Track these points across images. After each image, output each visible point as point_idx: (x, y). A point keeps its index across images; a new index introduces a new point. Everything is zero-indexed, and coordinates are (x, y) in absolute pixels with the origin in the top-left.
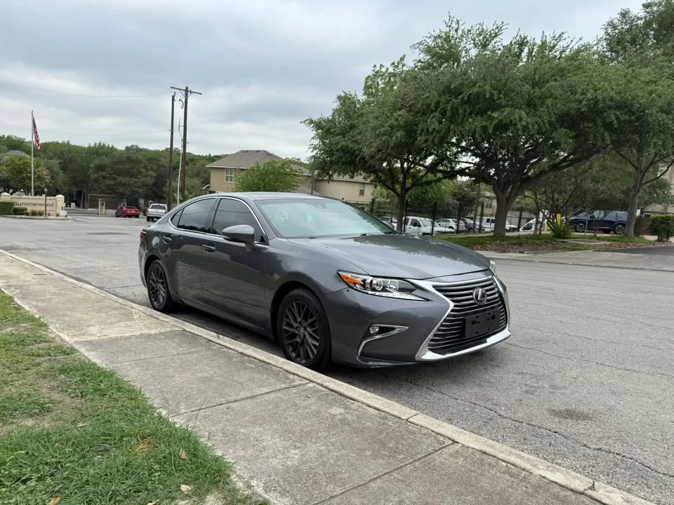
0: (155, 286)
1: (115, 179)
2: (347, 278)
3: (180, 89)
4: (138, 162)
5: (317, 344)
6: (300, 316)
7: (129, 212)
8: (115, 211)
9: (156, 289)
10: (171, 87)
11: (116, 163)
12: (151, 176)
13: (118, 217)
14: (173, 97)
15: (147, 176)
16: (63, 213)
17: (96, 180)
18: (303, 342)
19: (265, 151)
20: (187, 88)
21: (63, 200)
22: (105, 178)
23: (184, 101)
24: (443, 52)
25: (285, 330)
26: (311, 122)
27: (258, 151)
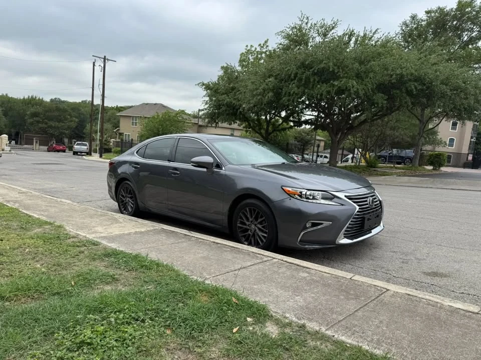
0: (124, 199)
1: (46, 123)
2: (289, 191)
3: (100, 58)
4: (65, 111)
5: (266, 235)
6: (252, 217)
7: (58, 148)
8: (47, 147)
9: (125, 202)
10: (93, 56)
11: (47, 111)
12: (75, 121)
13: (49, 151)
14: (94, 63)
15: (71, 121)
16: (7, 149)
17: (32, 124)
18: (254, 235)
19: (162, 104)
20: (105, 57)
21: (7, 138)
22: (38, 122)
23: (103, 66)
24: (298, 38)
25: (239, 227)
26: (203, 84)
27: (155, 104)
